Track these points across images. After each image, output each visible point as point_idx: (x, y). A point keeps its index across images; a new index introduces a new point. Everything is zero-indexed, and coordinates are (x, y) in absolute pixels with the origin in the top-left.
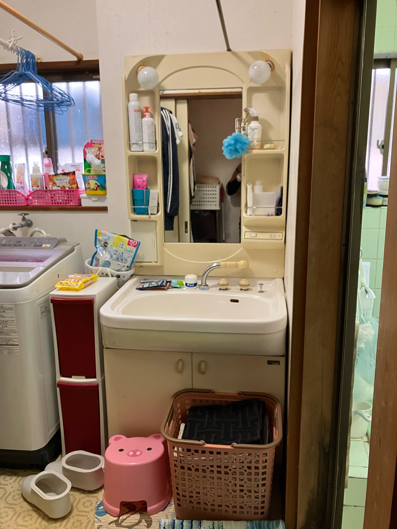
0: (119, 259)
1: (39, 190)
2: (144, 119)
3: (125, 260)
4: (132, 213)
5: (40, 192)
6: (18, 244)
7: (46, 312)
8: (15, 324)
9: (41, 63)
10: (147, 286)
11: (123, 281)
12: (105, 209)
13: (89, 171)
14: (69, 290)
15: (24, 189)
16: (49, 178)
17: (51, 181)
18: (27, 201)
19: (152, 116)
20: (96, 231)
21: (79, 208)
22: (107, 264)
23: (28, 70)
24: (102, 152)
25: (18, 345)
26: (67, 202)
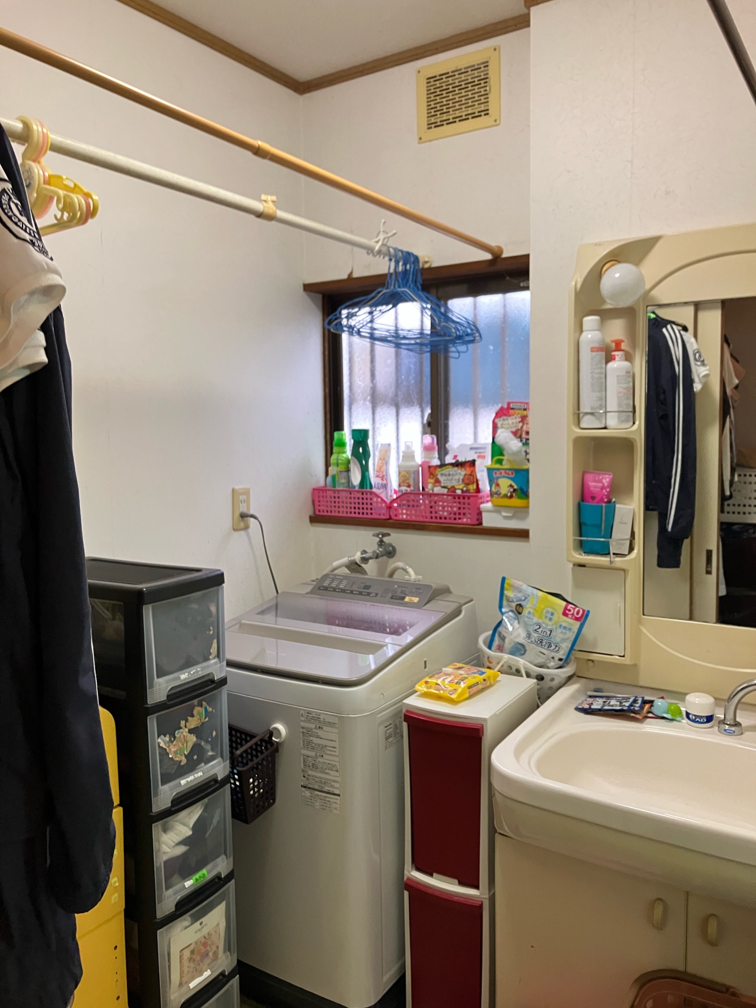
0: (544, 642)
1: (410, 493)
2: (610, 365)
3: (556, 646)
4: (575, 549)
5: (412, 496)
6: (365, 592)
7: (395, 735)
8: (337, 754)
9: (430, 269)
10: (599, 707)
11: (551, 688)
12: (523, 534)
13: (500, 462)
14: (439, 698)
15: (386, 489)
16: (430, 471)
17: (432, 477)
18: (389, 512)
19: (628, 358)
20: (504, 579)
21: (477, 529)
22: (519, 650)
23: (405, 286)
24: (527, 424)
25: (339, 795)
26: (457, 516)
